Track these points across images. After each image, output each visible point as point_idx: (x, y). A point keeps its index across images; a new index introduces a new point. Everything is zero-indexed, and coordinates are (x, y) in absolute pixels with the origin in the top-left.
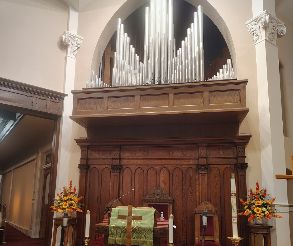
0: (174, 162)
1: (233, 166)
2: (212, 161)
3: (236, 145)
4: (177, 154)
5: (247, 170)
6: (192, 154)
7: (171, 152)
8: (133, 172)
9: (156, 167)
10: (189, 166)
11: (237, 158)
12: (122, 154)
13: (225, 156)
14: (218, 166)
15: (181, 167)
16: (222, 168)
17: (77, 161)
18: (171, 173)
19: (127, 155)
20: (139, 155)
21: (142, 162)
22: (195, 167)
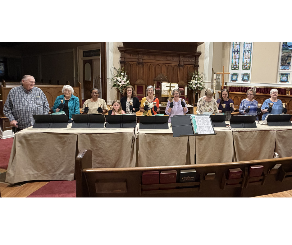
0: (168, 62)
1: (193, 66)
2: (185, 63)
3: (195, 56)
4: (170, 58)
5: (199, 68)
6: (177, 59)
7: (167, 57)
8: (149, 66)
9: (160, 64)
10: (175, 65)
11: (195, 62)
12: (143, 56)
13: (190, 61)
14: (187, 65)
15: (172, 65)
16: (189, 66)
17: (119, 59)
18: (167, 68)
19: (146, 57)
20: (152, 58)
21: (153, 62)
22: (177, 65)
